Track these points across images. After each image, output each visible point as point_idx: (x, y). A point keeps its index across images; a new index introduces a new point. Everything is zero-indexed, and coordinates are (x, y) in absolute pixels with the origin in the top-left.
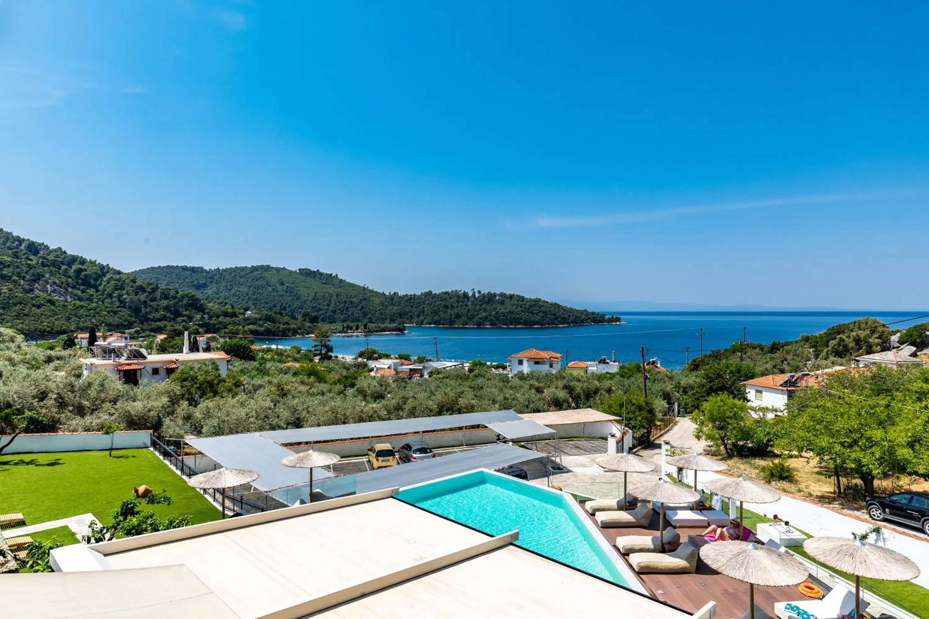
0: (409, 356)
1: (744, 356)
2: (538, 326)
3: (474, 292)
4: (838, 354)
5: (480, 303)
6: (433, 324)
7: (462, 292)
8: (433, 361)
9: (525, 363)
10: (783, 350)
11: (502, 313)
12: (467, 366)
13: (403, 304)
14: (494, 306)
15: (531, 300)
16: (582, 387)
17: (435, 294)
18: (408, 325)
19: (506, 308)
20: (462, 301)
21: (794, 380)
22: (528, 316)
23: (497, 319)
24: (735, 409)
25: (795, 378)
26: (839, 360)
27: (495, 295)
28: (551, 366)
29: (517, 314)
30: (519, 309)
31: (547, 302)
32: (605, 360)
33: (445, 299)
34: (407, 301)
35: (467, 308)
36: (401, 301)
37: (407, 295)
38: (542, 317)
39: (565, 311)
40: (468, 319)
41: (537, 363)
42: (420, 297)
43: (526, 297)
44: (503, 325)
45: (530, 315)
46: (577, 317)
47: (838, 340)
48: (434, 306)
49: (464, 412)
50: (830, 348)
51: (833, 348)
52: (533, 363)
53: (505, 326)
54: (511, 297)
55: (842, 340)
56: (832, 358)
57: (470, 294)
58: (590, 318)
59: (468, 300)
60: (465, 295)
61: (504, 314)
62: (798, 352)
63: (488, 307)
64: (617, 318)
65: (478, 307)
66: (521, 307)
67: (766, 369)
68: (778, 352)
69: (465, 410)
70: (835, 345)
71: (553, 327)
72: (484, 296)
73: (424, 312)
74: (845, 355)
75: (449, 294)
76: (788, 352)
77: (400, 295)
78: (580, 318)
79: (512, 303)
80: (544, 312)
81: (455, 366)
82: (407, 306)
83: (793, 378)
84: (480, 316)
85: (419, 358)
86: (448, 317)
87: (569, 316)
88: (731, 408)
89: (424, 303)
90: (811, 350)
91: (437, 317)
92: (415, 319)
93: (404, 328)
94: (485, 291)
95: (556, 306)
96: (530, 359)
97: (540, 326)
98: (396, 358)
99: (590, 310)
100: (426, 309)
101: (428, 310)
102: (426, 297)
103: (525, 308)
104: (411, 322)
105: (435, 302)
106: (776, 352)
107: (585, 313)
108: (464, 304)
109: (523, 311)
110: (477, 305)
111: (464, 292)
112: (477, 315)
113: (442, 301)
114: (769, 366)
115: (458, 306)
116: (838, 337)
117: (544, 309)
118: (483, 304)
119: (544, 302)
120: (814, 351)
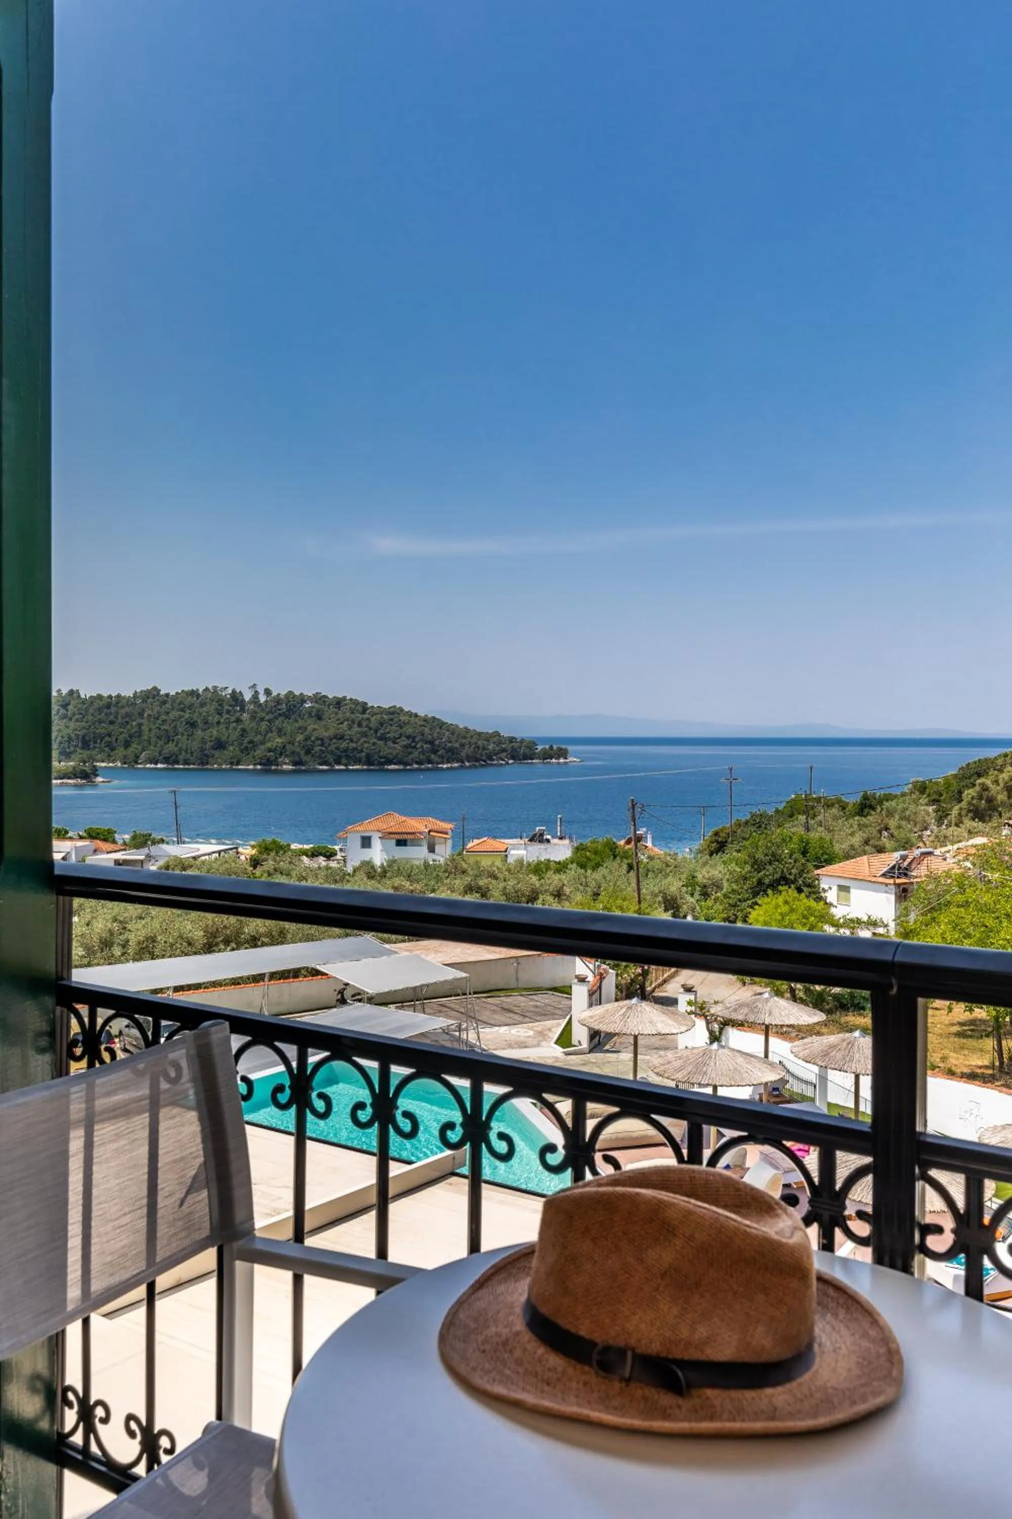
0: (111, 832)
1: (811, 822)
2: (397, 767)
3: (256, 692)
4: (979, 815)
5: (270, 716)
6: (162, 763)
7: (230, 691)
8: (167, 843)
9: (377, 844)
10: (882, 809)
11: (317, 739)
12: (247, 851)
13: (90, 718)
14: (301, 723)
15: (381, 711)
16: (505, 888)
17: (167, 695)
18: (103, 764)
19: (326, 728)
20: (228, 712)
21: (906, 863)
22: (374, 744)
23: (308, 752)
24: (812, 919)
25: (909, 860)
26: (979, 825)
27: (302, 699)
28: (432, 850)
29: (352, 741)
30: (356, 728)
31: (416, 715)
32: (542, 835)
33: (191, 706)
34: (100, 710)
35: (240, 727)
36: (86, 710)
37: (100, 697)
38: (406, 747)
39: (453, 734)
40: (242, 751)
41: (401, 843)
42: (131, 702)
43: (370, 705)
44: (321, 765)
45: (380, 743)
46: (478, 747)
47: (977, 788)
48: (164, 721)
49: (264, 945)
50: (964, 804)
51: (970, 803)
52: (394, 842)
53: (325, 767)
54: (339, 703)
55: (985, 788)
56: (968, 823)
57: (248, 696)
58: (504, 750)
59: (243, 710)
60: (236, 697)
61: (322, 740)
62: (907, 813)
63: (288, 727)
64: (560, 749)
65: (264, 726)
66: (360, 725)
67: (852, 847)
68: (872, 812)
69: (266, 940)
70: (973, 798)
71: (428, 769)
72: (278, 701)
73: (140, 736)
74: (990, 817)
75: (198, 696)
76: (890, 814)
77: (83, 696)
78: (484, 749)
79: (340, 716)
80: (408, 737)
81: (219, 852)
82: (100, 722)
83: (904, 860)
84: (269, 745)
85: (134, 838)
86: (195, 745)
87: (462, 745)
88: (805, 917)
89: (141, 715)
90: (930, 809)
91: (171, 747)
92: (121, 751)
93: (95, 772)
94: (280, 690)
95: (435, 723)
96: (386, 835)
97: (401, 767)
98: (81, 838)
99: (505, 733)
100: (145, 728)
101: (150, 730)
102: (144, 701)
103: (367, 726)
104: (109, 758)
105: (168, 713)
106: (868, 814)
107: (495, 739)
108: (233, 719)
109: (365, 735)
110: (262, 719)
111: (234, 691)
112: (263, 743)
113: (183, 710)
114: (857, 840)
115: (218, 723)
116: (978, 781)
117: (409, 730)
118: (276, 718)
119: (410, 714)
120: (936, 811)
